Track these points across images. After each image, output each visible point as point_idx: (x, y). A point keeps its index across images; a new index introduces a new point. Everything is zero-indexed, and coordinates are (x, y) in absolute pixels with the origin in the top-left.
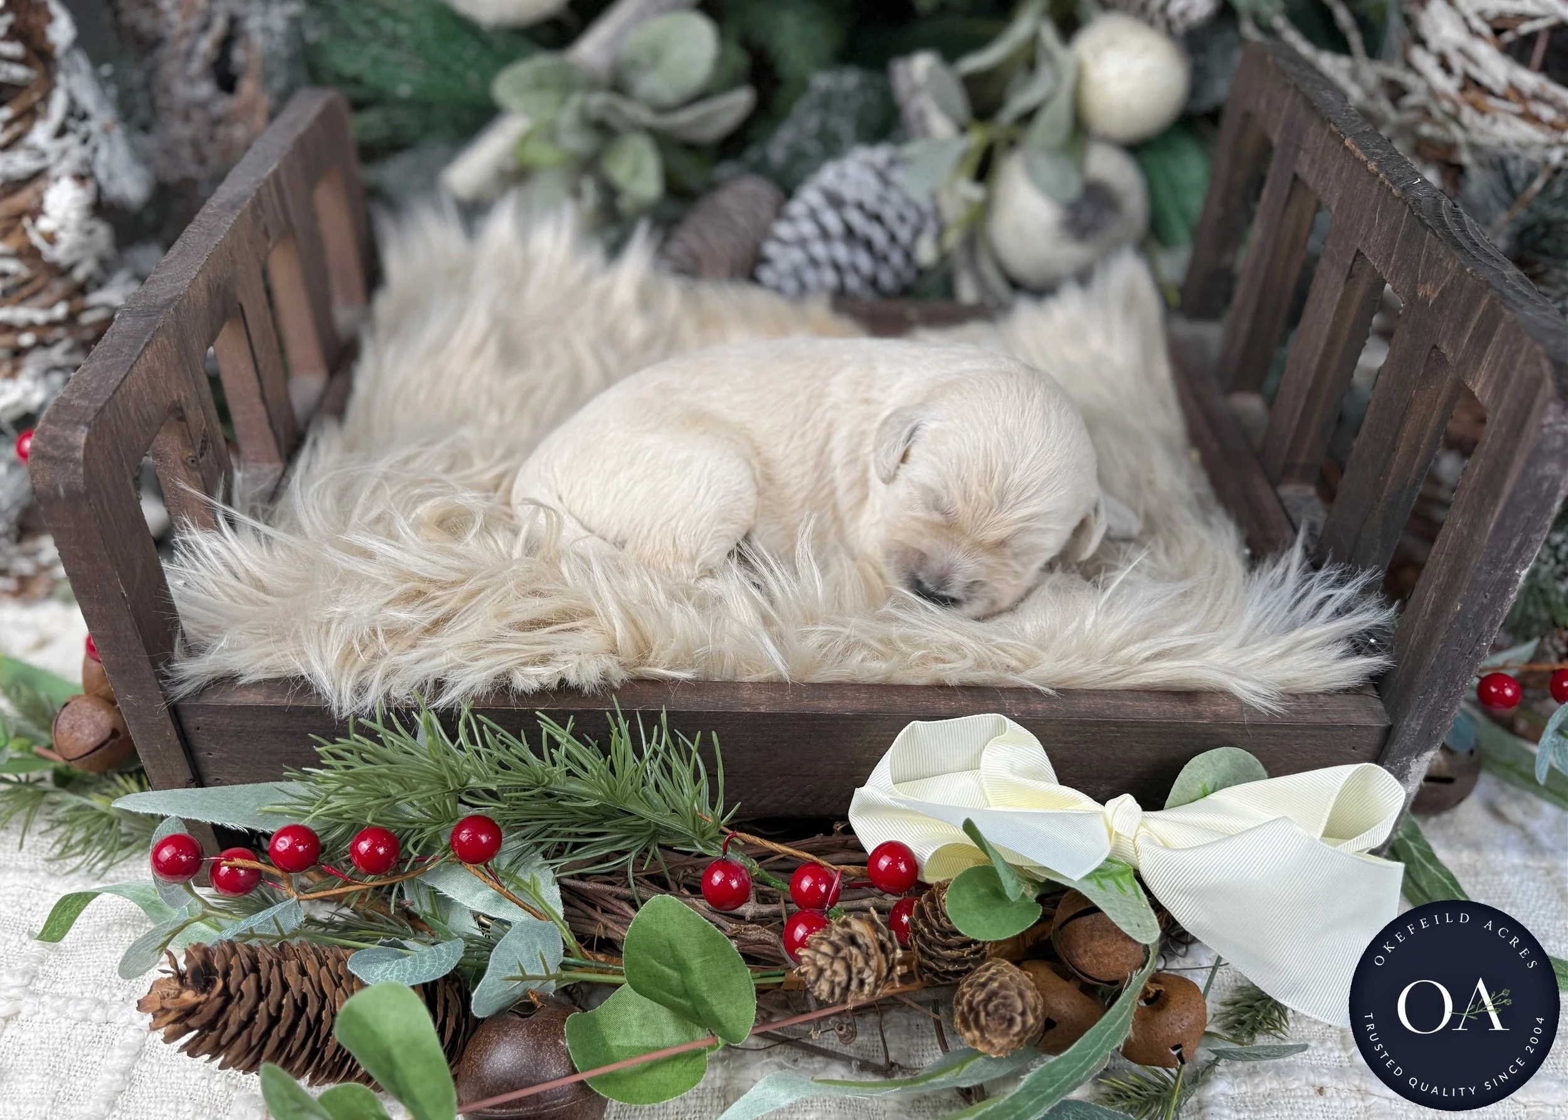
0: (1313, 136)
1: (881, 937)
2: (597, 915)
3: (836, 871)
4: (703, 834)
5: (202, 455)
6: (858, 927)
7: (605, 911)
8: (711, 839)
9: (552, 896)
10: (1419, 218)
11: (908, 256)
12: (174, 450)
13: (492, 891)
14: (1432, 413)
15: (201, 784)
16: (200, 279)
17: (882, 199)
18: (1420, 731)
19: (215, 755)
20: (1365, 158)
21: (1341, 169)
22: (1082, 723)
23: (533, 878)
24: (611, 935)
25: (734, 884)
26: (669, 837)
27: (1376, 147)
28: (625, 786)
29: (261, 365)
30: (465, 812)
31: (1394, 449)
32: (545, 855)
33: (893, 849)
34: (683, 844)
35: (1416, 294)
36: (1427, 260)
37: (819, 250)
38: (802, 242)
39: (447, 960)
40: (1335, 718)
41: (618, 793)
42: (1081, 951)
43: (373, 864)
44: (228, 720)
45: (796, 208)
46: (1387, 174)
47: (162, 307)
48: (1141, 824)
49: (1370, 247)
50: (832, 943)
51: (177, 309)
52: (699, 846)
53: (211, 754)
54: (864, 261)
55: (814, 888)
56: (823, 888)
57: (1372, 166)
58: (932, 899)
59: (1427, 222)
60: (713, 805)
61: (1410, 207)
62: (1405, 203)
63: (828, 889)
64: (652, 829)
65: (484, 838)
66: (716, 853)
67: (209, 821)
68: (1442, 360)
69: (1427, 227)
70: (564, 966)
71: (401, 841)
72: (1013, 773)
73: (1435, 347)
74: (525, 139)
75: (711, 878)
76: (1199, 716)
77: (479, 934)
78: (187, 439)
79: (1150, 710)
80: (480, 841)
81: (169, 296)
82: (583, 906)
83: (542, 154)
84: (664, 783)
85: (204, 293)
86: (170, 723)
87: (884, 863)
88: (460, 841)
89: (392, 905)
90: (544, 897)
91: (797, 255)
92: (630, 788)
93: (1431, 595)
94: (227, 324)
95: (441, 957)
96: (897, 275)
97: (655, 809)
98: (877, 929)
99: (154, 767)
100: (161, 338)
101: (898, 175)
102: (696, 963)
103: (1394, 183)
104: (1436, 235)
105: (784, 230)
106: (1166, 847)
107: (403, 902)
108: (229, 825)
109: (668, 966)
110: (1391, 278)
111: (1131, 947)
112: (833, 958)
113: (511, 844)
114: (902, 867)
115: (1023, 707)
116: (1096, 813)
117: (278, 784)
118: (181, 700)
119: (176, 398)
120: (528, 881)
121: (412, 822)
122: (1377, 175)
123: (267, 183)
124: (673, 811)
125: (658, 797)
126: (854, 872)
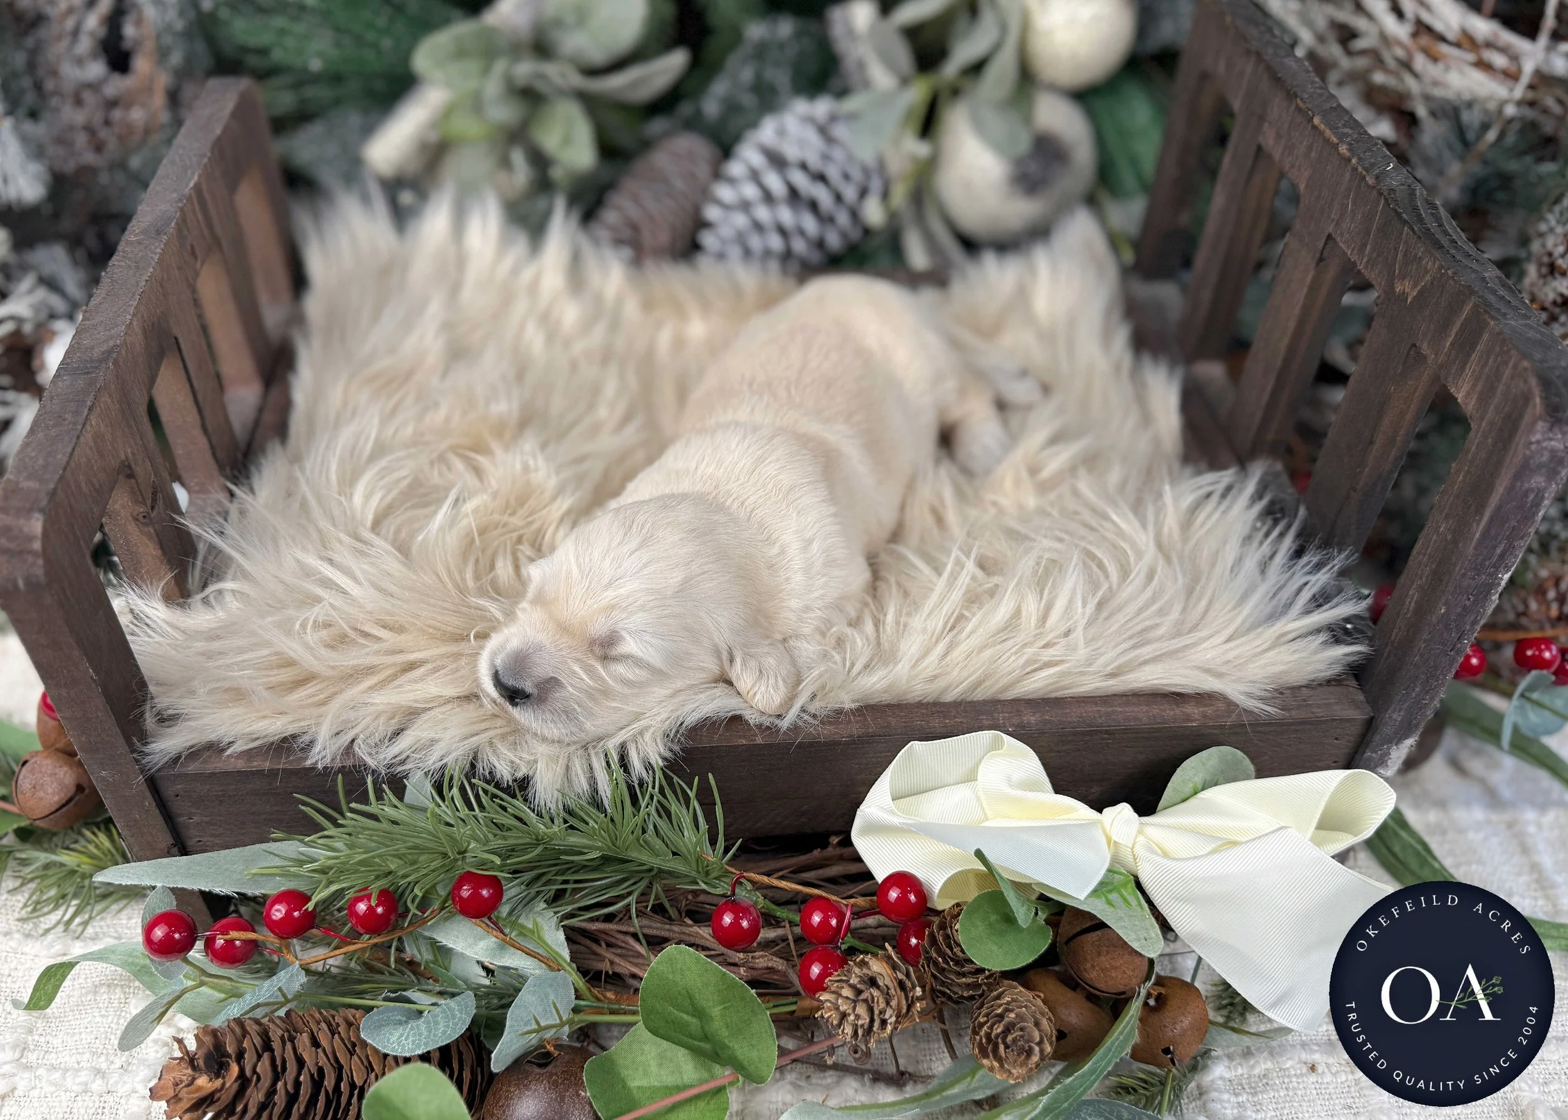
0: (1278, 108)
1: (900, 976)
2: (602, 950)
3: (847, 905)
4: (707, 874)
5: (153, 508)
6: (877, 967)
7: (609, 945)
8: (716, 878)
9: (557, 940)
10: (1396, 211)
11: (855, 215)
12: (123, 507)
13: (494, 939)
14: (1409, 407)
15: (184, 851)
16: (135, 323)
17: (826, 157)
18: (1401, 721)
19: (196, 819)
20: (1335, 140)
21: (1310, 148)
22: (1075, 734)
23: (536, 923)
24: (618, 970)
25: (745, 923)
26: (671, 879)
27: (1344, 126)
28: (627, 837)
29: (200, 397)
31: (1371, 443)
33: (902, 879)
34: (685, 884)
35: (1392, 287)
36: (1405, 255)
37: (763, 213)
38: (745, 206)
39: (460, 1019)
40: (1320, 713)
41: (619, 843)
42: (1088, 965)
43: (372, 924)
44: (208, 787)
45: (735, 168)
46: (1360, 159)
47: (101, 361)
48: (1140, 832)
49: (1342, 235)
50: (853, 987)
51: (116, 363)
52: (703, 885)
53: (191, 819)
54: (810, 224)
55: (825, 922)
57: (1343, 149)
58: (943, 927)
59: (1404, 216)
60: (713, 842)
61: (1386, 200)
62: (1381, 194)
63: (840, 924)
64: (653, 874)
65: (485, 893)
66: (723, 891)
67: (196, 887)
68: (1421, 358)
69: (1405, 222)
70: (576, 1010)
71: (397, 896)
72: (1010, 786)
73: (1414, 345)
74: (448, 113)
75: (722, 919)
76: (1188, 718)
77: (487, 982)
78: (137, 496)
79: (1140, 715)
80: (482, 896)
81: (104, 348)
82: (588, 942)
83: (467, 126)
84: (663, 824)
85: (140, 337)
86: (148, 794)
87: (894, 894)
88: (461, 898)
89: (392, 959)
90: (549, 942)
91: (740, 220)
92: (631, 838)
93: (1414, 594)
94: (165, 361)
95: (454, 1017)
96: (844, 235)
97: (656, 853)
98: (894, 967)
99: (132, 836)
100: (105, 398)
101: (840, 131)
102: (716, 1011)
103: (1366, 170)
104: (1413, 230)
105: (725, 193)
106: (1165, 855)
107: (403, 955)
108: (217, 890)
109: (687, 1013)
110: (1366, 267)
111: (1137, 960)
112: (855, 1002)
113: (512, 891)
114: (912, 897)
115: (1015, 721)
116: (1094, 823)
117: (264, 846)
118: (159, 770)
119: (123, 457)
120: (531, 926)
122: (1349, 160)
123: (189, 199)
124: (674, 854)
125: (659, 842)
126: (863, 903)
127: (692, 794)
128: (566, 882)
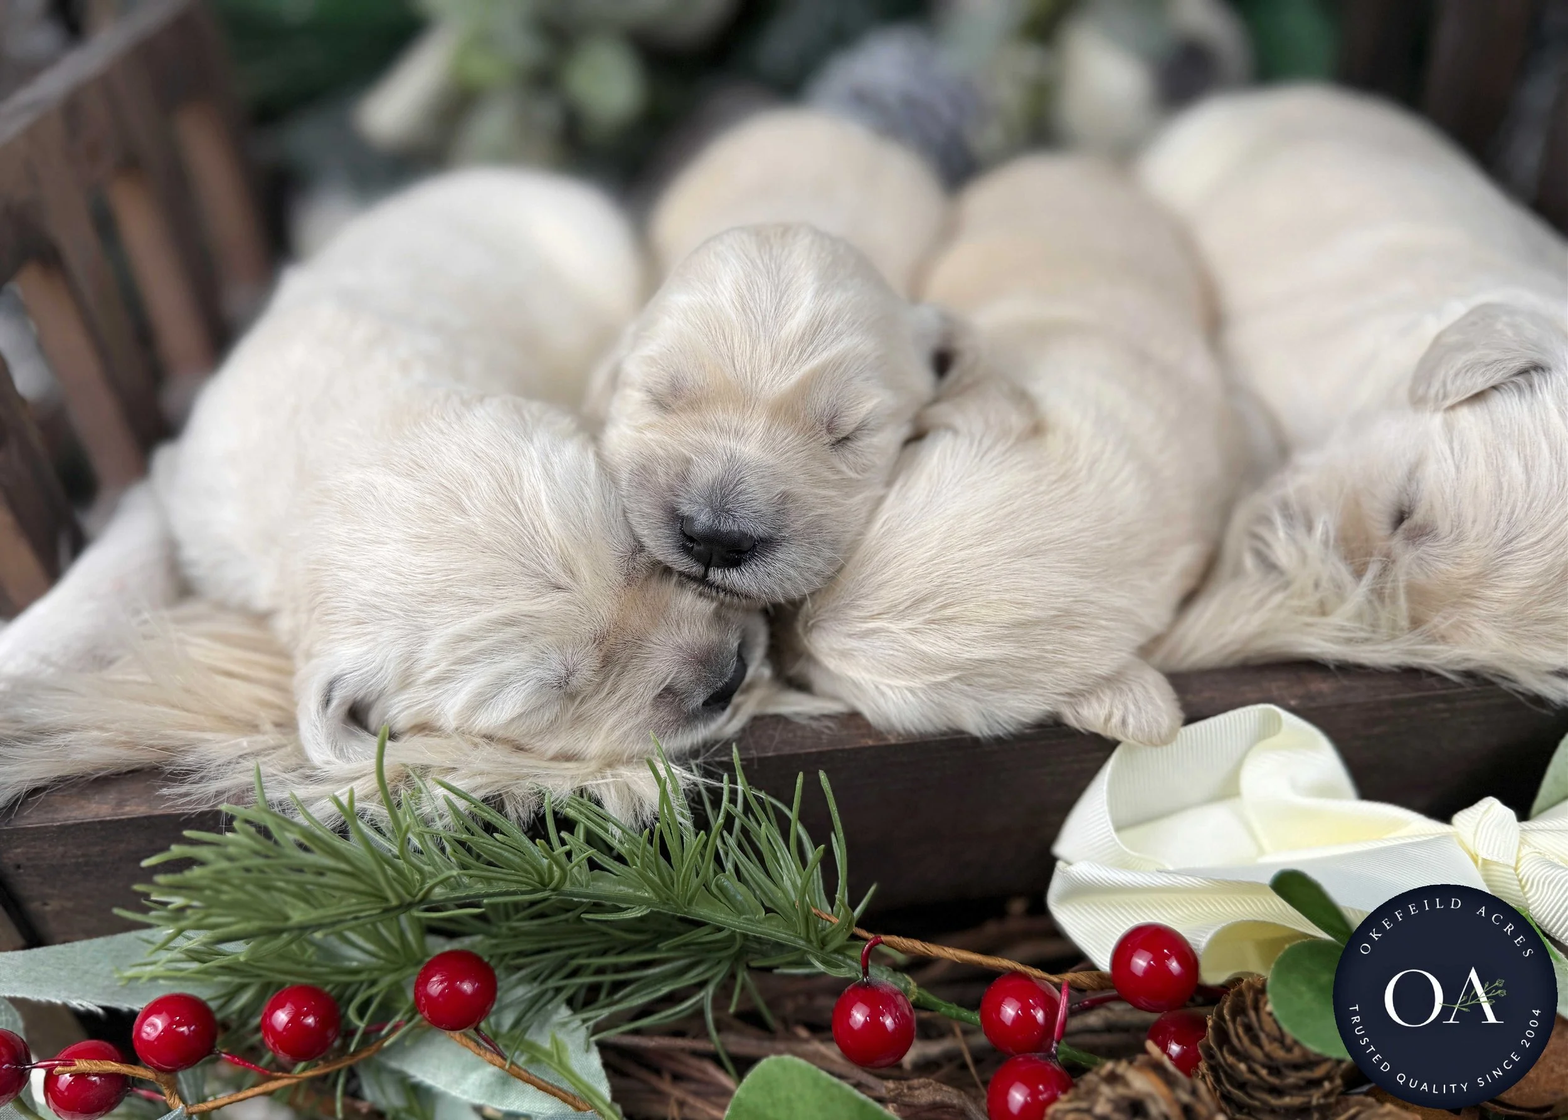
2: (667, 1086)
3: (1058, 986)
4: (823, 943)
6: (1139, 1081)
8: (838, 951)
9: (588, 1065)
13: (492, 1069)
23: (555, 1041)
25: (889, 1022)
26: (765, 955)
28: (686, 882)
30: (439, 946)
32: (570, 1002)
33: (1150, 937)
34: (790, 964)
41: (677, 889)
43: (299, 1045)
44: (61, 848)
48: (1521, 841)
52: (817, 964)
55: (1024, 1016)
56: (1040, 1015)
60: (831, 892)
63: (1051, 1015)
64: (737, 946)
65: (467, 987)
66: (849, 970)
71: (342, 1005)
75: (849, 1016)
80: (462, 993)
82: (642, 1073)
84: (751, 868)
87: (1140, 963)
88: (428, 997)
89: (339, 1105)
90: (577, 1070)
92: (695, 882)
97: (738, 909)
108: (75, 1003)
113: (514, 991)
114: (1174, 965)
120: (548, 1046)
121: (355, 972)
124: (768, 910)
125: (741, 888)
126: (1088, 981)
127: (793, 815)
128: (600, 971)
